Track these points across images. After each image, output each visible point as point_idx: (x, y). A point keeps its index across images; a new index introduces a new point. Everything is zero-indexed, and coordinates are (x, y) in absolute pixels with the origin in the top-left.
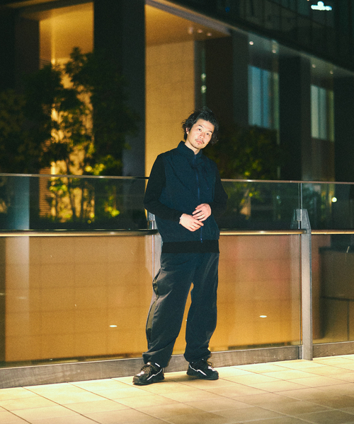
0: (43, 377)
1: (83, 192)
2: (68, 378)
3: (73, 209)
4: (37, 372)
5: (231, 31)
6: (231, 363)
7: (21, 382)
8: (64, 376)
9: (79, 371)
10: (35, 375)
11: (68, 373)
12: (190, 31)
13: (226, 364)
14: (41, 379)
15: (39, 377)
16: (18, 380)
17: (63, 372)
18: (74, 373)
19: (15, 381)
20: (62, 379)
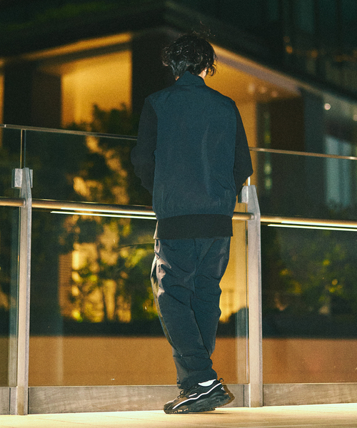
0: (103, 401)
1: (118, 284)
2: (136, 406)
3: (105, 309)
4: (95, 395)
5: (302, 90)
6: (349, 399)
7: (74, 406)
8: (130, 402)
9: (150, 396)
10: (92, 398)
11: (135, 399)
12: (251, 89)
13: (344, 400)
14: (100, 403)
15: (97, 401)
16: (70, 404)
17: (129, 396)
18: (144, 398)
19: (64, 405)
20: (127, 406)
